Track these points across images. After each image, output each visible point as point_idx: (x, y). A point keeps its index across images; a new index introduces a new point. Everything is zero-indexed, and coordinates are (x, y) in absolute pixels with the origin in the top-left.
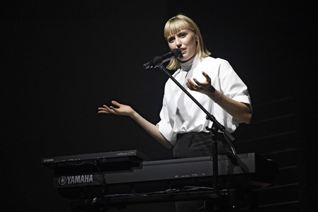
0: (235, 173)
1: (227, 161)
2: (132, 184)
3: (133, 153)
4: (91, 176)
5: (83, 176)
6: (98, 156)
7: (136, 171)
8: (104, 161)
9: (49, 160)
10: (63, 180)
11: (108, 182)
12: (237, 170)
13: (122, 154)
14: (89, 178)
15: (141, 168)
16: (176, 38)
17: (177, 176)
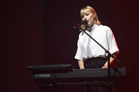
0: (117, 76)
1: (113, 70)
2: (68, 79)
3: (69, 65)
4: (49, 74)
5: (45, 74)
6: (53, 66)
7: (70, 73)
8: (56, 68)
9: (30, 67)
10: (36, 76)
11: (57, 78)
12: (117, 75)
13: (64, 66)
14: (49, 75)
15: (73, 72)
16: (85, 16)
17: (89, 76)
